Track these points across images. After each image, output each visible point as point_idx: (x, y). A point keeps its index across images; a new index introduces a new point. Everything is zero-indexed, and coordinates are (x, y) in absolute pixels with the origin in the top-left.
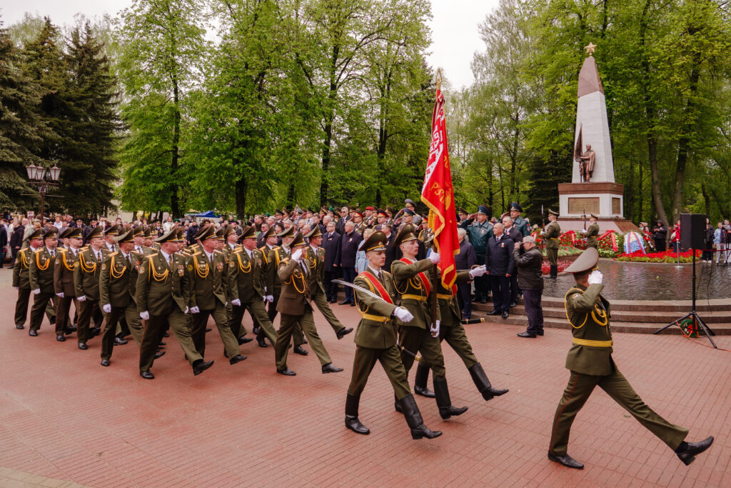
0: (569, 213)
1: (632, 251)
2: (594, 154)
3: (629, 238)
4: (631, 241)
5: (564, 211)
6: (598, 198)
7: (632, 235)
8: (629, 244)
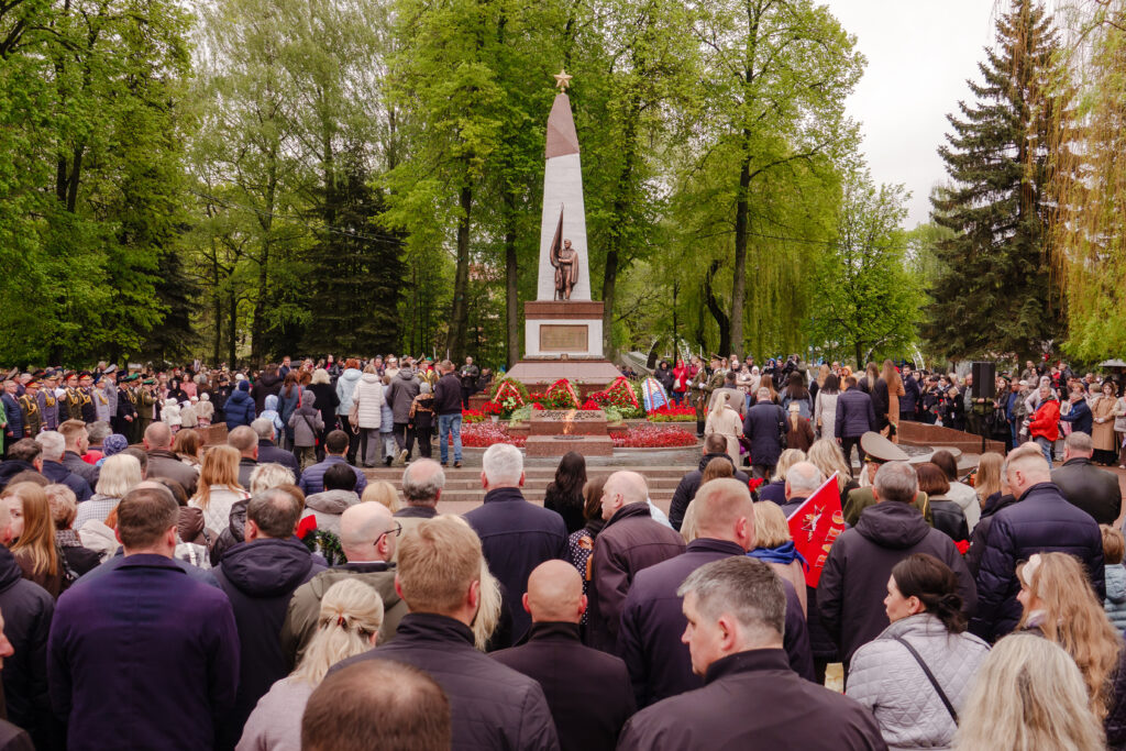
0: (540, 349)
1: (656, 406)
2: (576, 255)
3: (649, 388)
4: (653, 392)
5: (532, 347)
6: (587, 326)
7: (652, 385)
8: (651, 397)
